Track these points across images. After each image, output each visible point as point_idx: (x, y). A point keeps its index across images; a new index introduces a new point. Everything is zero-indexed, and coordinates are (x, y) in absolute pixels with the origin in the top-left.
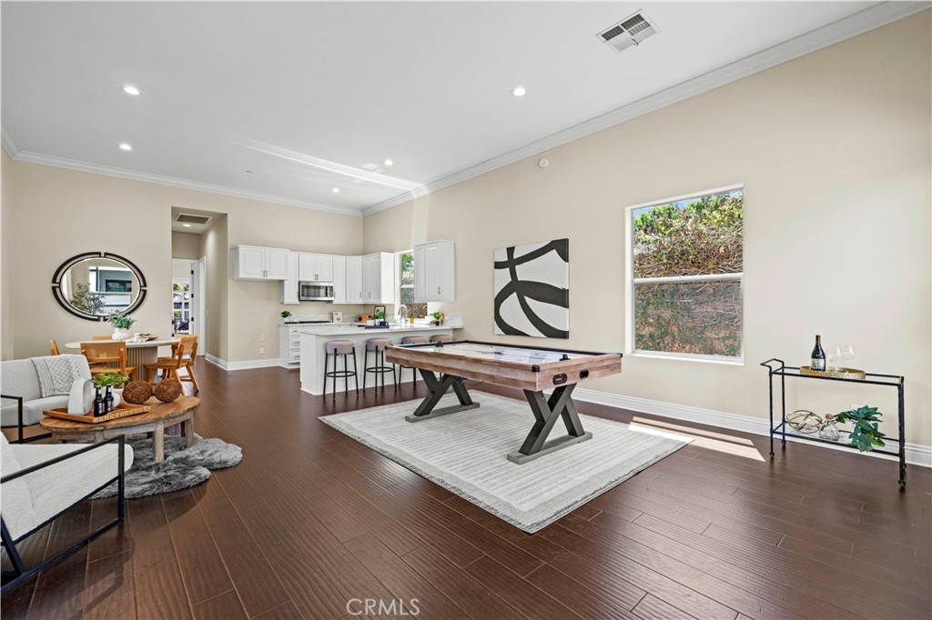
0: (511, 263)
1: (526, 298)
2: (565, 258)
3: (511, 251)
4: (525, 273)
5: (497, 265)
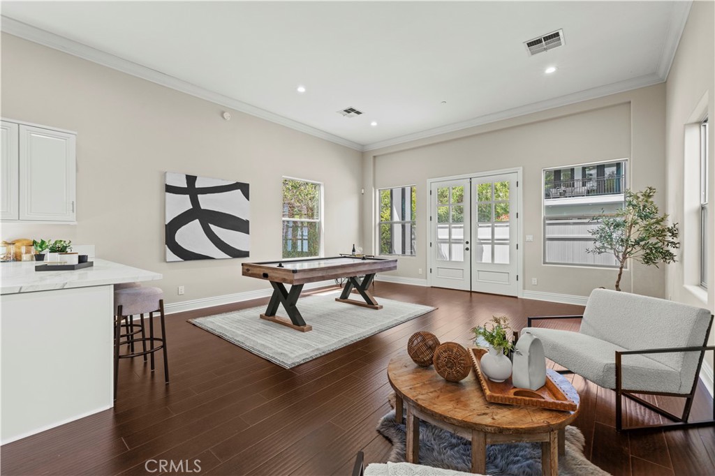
1: (212, 226)
2: (247, 198)
3: (191, 179)
5: (170, 189)
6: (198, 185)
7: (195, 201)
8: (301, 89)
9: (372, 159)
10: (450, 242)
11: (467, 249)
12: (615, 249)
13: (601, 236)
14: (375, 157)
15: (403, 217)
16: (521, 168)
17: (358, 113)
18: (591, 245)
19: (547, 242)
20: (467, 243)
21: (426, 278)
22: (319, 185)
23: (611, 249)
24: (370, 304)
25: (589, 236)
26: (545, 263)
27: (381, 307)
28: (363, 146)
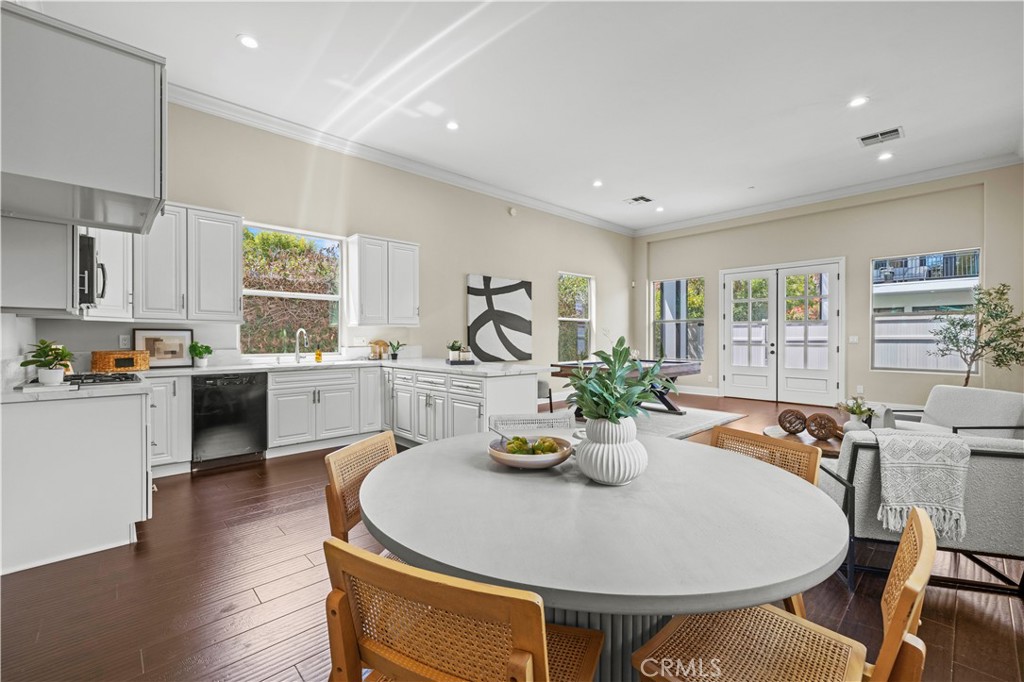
0: (487, 292)
1: (502, 327)
2: (529, 294)
3: (487, 280)
4: (501, 303)
5: (471, 291)
6: (493, 285)
7: (490, 303)
8: (598, 184)
9: (646, 246)
10: (749, 343)
11: (772, 352)
12: (961, 351)
13: (945, 337)
14: (649, 243)
15: (678, 315)
16: (844, 258)
17: (648, 200)
18: (932, 347)
19: (876, 344)
20: (772, 345)
21: (718, 387)
22: (590, 279)
23: (958, 350)
24: (672, 410)
25: (931, 336)
26: (873, 368)
27: (685, 413)
28: (635, 230)
